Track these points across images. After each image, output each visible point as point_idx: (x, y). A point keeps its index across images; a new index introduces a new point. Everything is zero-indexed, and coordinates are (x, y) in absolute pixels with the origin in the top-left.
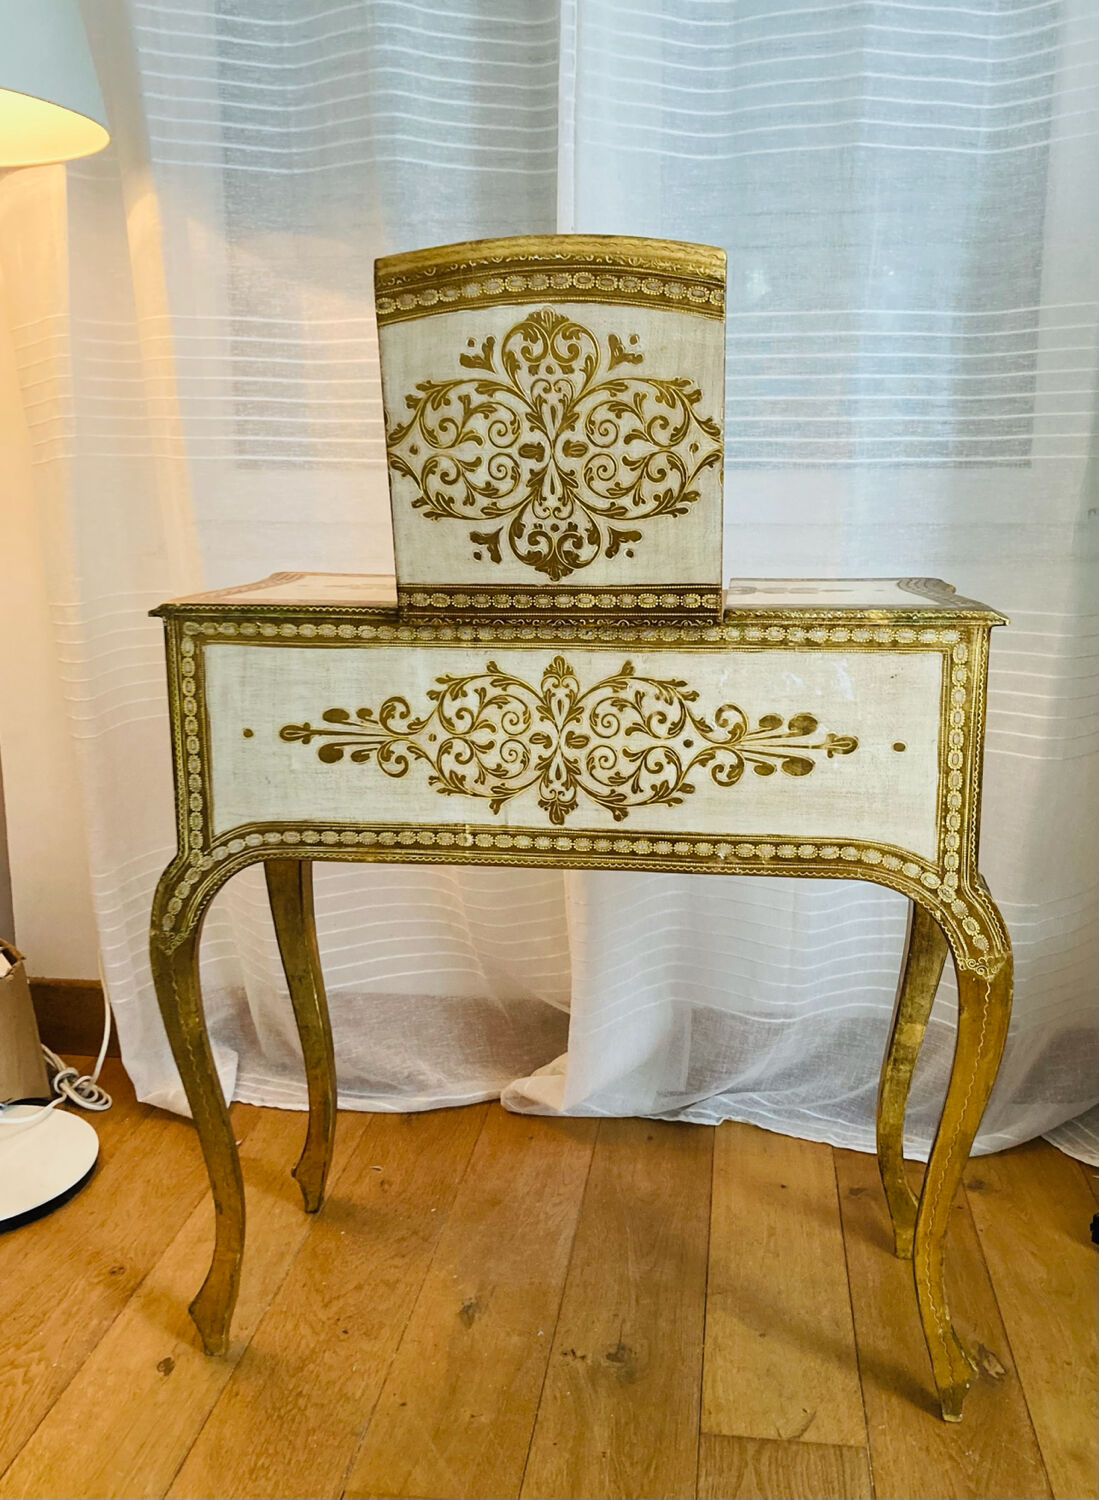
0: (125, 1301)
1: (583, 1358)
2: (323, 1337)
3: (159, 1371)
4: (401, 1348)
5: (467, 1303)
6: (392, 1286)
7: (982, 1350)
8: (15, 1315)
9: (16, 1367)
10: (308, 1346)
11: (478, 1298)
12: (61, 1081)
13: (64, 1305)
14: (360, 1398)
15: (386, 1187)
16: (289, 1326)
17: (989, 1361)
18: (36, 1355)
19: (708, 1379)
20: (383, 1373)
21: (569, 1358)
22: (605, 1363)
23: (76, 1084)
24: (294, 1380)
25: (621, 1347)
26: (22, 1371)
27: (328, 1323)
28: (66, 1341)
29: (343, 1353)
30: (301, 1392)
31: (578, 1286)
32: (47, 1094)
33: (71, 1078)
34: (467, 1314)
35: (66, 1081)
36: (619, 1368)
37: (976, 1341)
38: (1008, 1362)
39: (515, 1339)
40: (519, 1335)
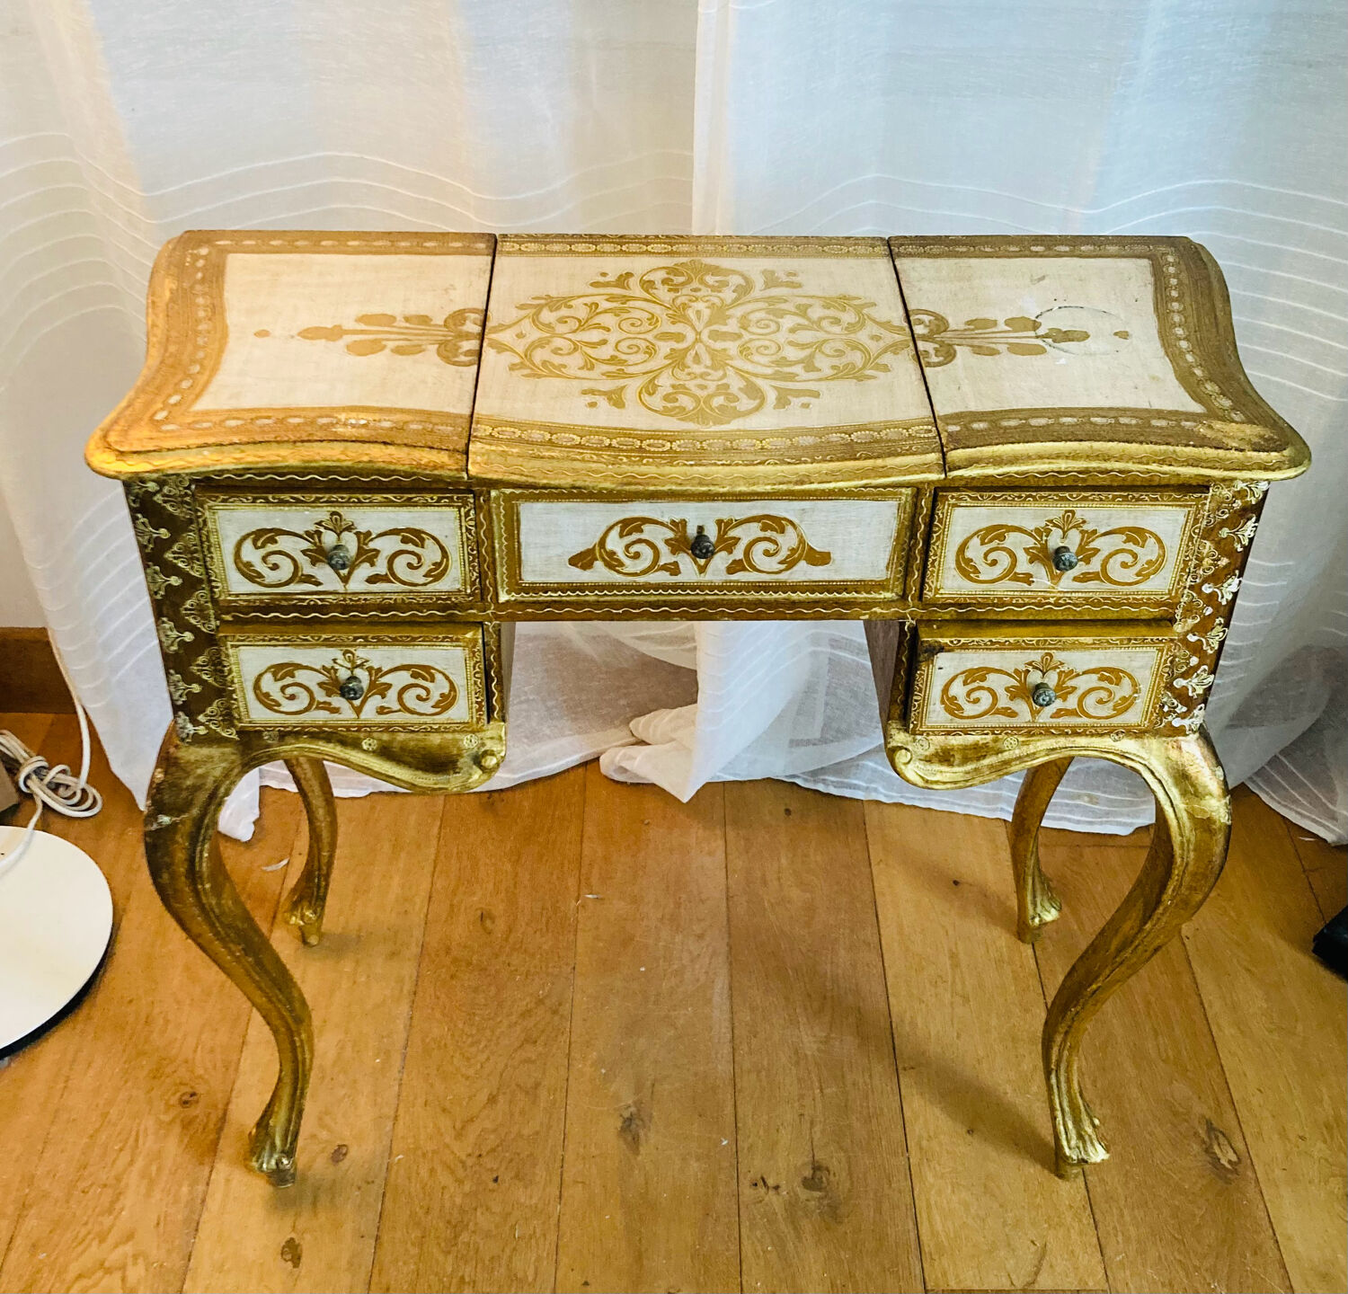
0: (213, 1149)
1: (777, 1188)
2: (467, 1188)
3: (286, 1261)
4: (565, 1194)
5: (626, 1114)
6: (532, 1091)
7: (1210, 1128)
8: (82, 1185)
9: (109, 1271)
10: (454, 1204)
11: (638, 1103)
12: (28, 777)
13: (140, 1163)
14: (535, 1280)
15: (488, 923)
16: (424, 1173)
17: (1219, 1144)
18: (128, 1248)
19: (921, 1204)
20: (552, 1237)
21: (762, 1190)
22: (803, 1194)
23: (47, 779)
24: (450, 1258)
25: (817, 1168)
26: (117, 1276)
27: (470, 1162)
28: (158, 1224)
29: (497, 1209)
30: (462, 1278)
31: (749, 1072)
32: (15, 799)
33: (38, 772)
34: (631, 1128)
35: (34, 777)
36: (820, 1198)
37: (1203, 1117)
38: (1240, 1146)
39: (694, 1165)
40: (698, 1160)
